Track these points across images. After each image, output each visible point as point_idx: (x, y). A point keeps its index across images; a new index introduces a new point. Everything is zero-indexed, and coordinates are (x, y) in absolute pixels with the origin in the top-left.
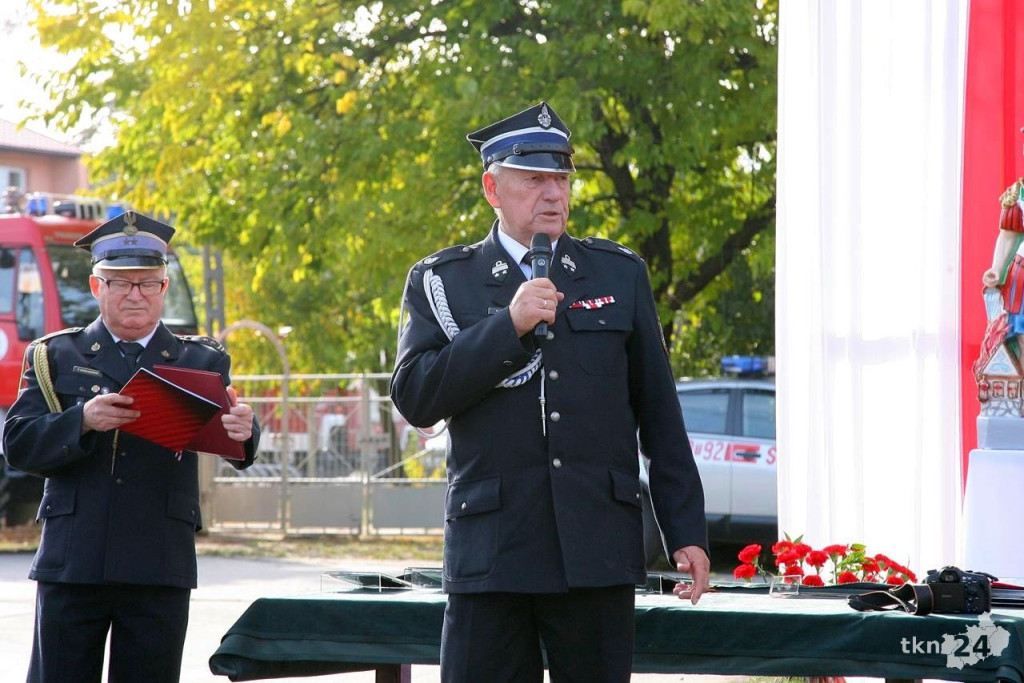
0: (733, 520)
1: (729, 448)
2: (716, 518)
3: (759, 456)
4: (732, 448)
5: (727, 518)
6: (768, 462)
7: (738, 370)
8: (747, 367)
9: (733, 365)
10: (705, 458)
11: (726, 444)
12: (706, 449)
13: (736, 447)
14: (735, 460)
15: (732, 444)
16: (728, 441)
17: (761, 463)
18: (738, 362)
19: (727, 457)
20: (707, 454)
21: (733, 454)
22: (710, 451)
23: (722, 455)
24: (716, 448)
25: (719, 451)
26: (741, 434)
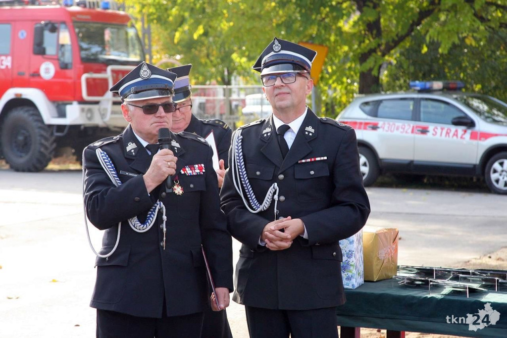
0: (415, 163)
1: (413, 127)
2: (407, 162)
3: (428, 132)
4: (415, 127)
5: (411, 162)
6: (433, 134)
7: (418, 88)
8: (423, 87)
9: (415, 86)
10: (401, 132)
11: (412, 125)
12: (402, 128)
13: (417, 127)
14: (416, 133)
15: (415, 126)
16: (413, 124)
17: (429, 135)
18: (418, 84)
19: (413, 132)
20: (402, 130)
21: (415, 130)
22: (404, 129)
23: (410, 131)
24: (407, 127)
25: (408, 129)
26: (419, 120)
